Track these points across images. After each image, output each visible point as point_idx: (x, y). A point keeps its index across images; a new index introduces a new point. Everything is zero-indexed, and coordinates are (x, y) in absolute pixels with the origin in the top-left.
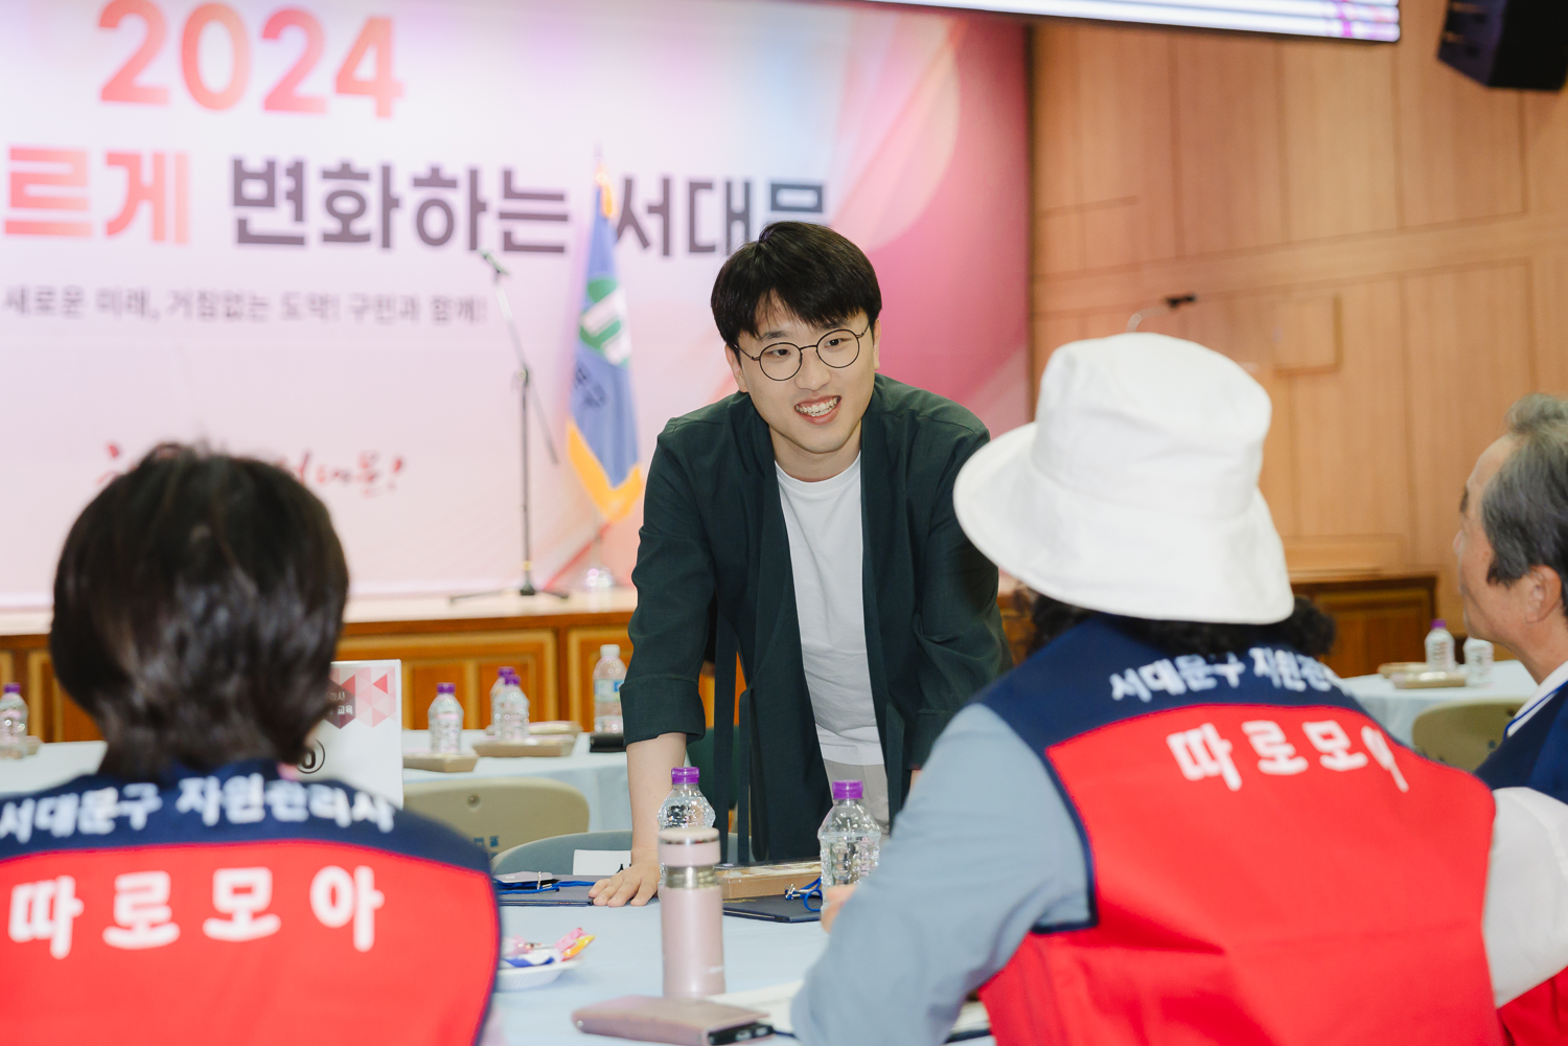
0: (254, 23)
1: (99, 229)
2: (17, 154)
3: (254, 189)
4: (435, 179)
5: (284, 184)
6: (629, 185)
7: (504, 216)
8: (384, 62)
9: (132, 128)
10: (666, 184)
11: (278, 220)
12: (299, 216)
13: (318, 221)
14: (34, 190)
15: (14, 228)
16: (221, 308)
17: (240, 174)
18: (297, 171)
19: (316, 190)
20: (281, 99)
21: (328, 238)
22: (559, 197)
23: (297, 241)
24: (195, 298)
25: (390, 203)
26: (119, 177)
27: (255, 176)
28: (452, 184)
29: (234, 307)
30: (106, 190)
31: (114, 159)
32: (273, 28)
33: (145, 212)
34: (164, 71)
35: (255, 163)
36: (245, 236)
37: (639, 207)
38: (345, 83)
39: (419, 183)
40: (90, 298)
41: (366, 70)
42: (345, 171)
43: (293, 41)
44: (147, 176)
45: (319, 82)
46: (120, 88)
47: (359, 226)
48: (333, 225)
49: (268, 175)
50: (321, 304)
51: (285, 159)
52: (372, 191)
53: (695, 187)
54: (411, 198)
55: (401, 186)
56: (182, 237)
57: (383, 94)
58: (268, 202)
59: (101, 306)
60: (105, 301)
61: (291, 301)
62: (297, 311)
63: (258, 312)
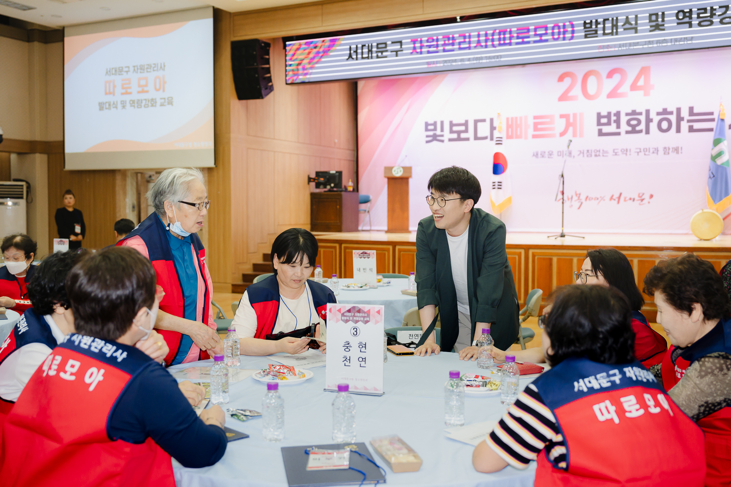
0: (604, 74)
1: (558, 135)
2: (535, 118)
3: (604, 121)
4: (665, 112)
5: (613, 118)
7: (689, 121)
8: (647, 80)
9: (567, 107)
11: (612, 128)
12: (618, 127)
13: (624, 127)
14: (539, 126)
15: (534, 136)
16: (593, 154)
17: (599, 116)
18: (618, 114)
19: (624, 119)
20: (612, 94)
21: (627, 132)
22: (712, 114)
23: (619, 134)
24: (585, 152)
25: (649, 120)
26: (564, 120)
27: (604, 117)
28: (671, 113)
29: (598, 153)
30: (560, 125)
31: (562, 116)
32: (610, 75)
33: (571, 129)
34: (577, 91)
35: (604, 113)
36: (601, 133)
38: (634, 87)
39: (658, 114)
40: (555, 153)
41: (641, 83)
42: (634, 113)
43: (617, 77)
44: (571, 120)
45: (625, 88)
46: (563, 97)
47: (638, 128)
48: (630, 129)
49: (608, 116)
50: (625, 151)
51: (614, 111)
52: (643, 118)
54: (656, 119)
55: (653, 115)
56: (581, 136)
57: (646, 89)
58: (609, 124)
59: (558, 155)
60: (559, 154)
61: (616, 151)
62: (617, 154)
63: (605, 155)
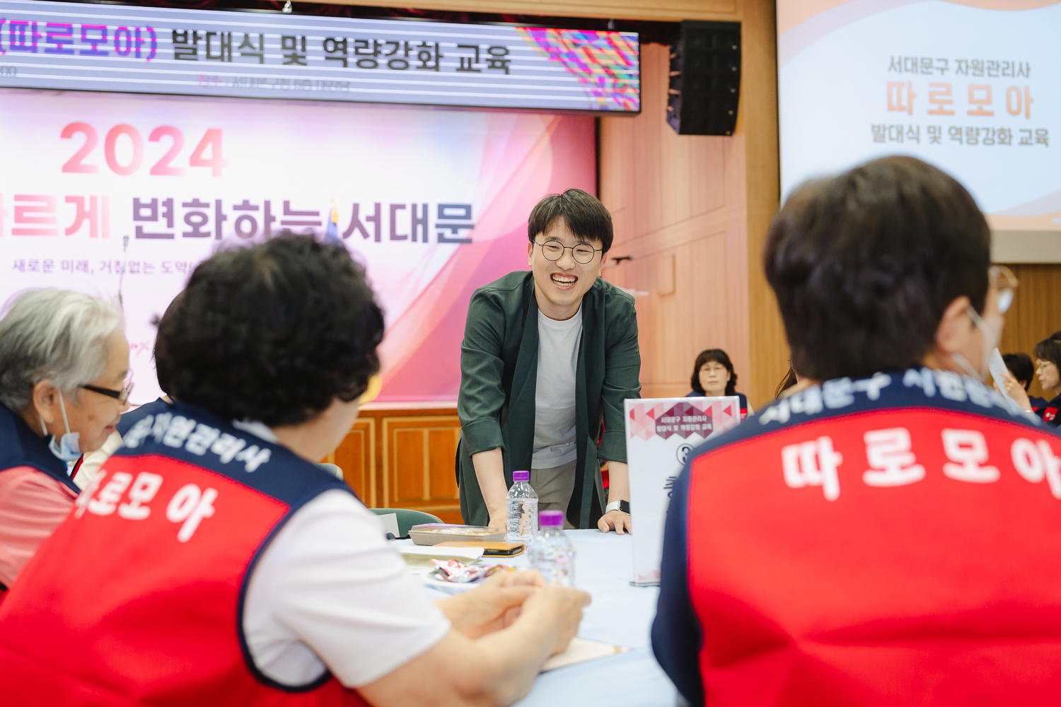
0: (145, 133)
1: (62, 232)
2: (18, 198)
3: (146, 212)
4: (246, 205)
5: (162, 209)
6: (356, 207)
8: (217, 150)
9: (78, 184)
10: (378, 207)
11: (160, 226)
12: (170, 224)
13: (180, 226)
14: (26, 214)
15: (16, 232)
16: (127, 269)
17: (137, 205)
18: (169, 203)
19: (179, 213)
20: (160, 169)
21: (186, 235)
22: (317, 214)
23: (171, 236)
24: (113, 264)
25: (220, 218)
26: (73, 207)
27: (146, 206)
28: (256, 208)
29: (135, 268)
30: (67, 214)
31: (69, 199)
32: (156, 135)
33: (86, 223)
34: (97, 156)
35: (146, 200)
36: (140, 234)
37: (362, 218)
38: (195, 160)
39: (236, 208)
40: (57, 264)
41: (207, 154)
42: (196, 203)
43: (166, 142)
44: (87, 207)
45: (181, 160)
46: (72, 166)
47: (203, 229)
48: (189, 229)
49: (153, 205)
50: (183, 267)
51: (162, 198)
52: (211, 213)
53: (394, 208)
54: (233, 216)
55: (227, 209)
56: (105, 235)
57: (215, 165)
58: (154, 218)
59: (63, 268)
60: (65, 265)
61: (166, 265)
62: (170, 270)
63: (148, 270)
